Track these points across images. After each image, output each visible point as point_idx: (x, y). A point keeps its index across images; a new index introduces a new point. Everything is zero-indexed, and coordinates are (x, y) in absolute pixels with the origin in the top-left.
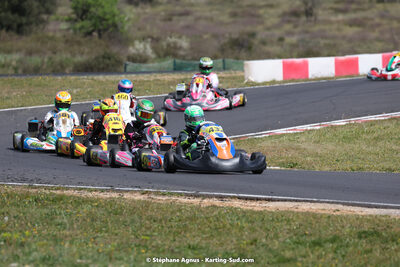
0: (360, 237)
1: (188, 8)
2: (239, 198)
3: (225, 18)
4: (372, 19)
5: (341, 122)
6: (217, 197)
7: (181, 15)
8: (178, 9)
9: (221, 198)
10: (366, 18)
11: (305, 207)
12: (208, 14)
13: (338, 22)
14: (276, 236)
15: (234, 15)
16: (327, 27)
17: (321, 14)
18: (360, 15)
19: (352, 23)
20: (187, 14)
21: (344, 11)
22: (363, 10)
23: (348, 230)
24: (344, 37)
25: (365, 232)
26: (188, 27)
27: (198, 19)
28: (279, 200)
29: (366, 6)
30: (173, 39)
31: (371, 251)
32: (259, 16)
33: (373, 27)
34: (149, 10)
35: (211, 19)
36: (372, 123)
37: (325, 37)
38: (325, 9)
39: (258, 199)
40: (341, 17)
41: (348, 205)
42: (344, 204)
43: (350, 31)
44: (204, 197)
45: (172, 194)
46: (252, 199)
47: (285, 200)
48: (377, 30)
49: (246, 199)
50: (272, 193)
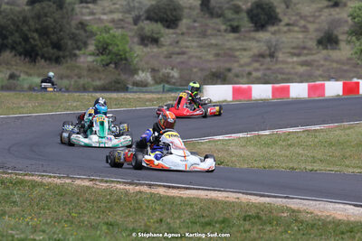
0: (245, 220)
1: (184, 49)
2: (164, 186)
3: (211, 57)
4: (318, 61)
5: (267, 132)
6: (147, 185)
7: (179, 54)
8: (177, 50)
9: (150, 186)
10: (314, 61)
11: (213, 195)
12: (199, 54)
13: (293, 62)
14: (179, 217)
15: (217, 55)
16: (284, 66)
17: (280, 56)
18: (309, 58)
19: (304, 64)
20: (183, 53)
21: (298, 55)
22: (312, 54)
23: (237, 213)
24: (296, 74)
25: (249, 216)
26: (182, 63)
27: (190, 57)
28: (194, 189)
29: (314, 52)
30: (168, 71)
31: (249, 231)
32: (235, 57)
33: (318, 67)
34: (155, 50)
35: (200, 58)
36: (289, 133)
37: (283, 74)
38: (283, 53)
39: (178, 188)
40: (295, 59)
41: (247, 194)
42: (243, 193)
43: (301, 69)
44: (137, 185)
45: (113, 182)
46: (174, 187)
47: (199, 189)
48: (321, 69)
49: (169, 187)
50: (191, 183)
